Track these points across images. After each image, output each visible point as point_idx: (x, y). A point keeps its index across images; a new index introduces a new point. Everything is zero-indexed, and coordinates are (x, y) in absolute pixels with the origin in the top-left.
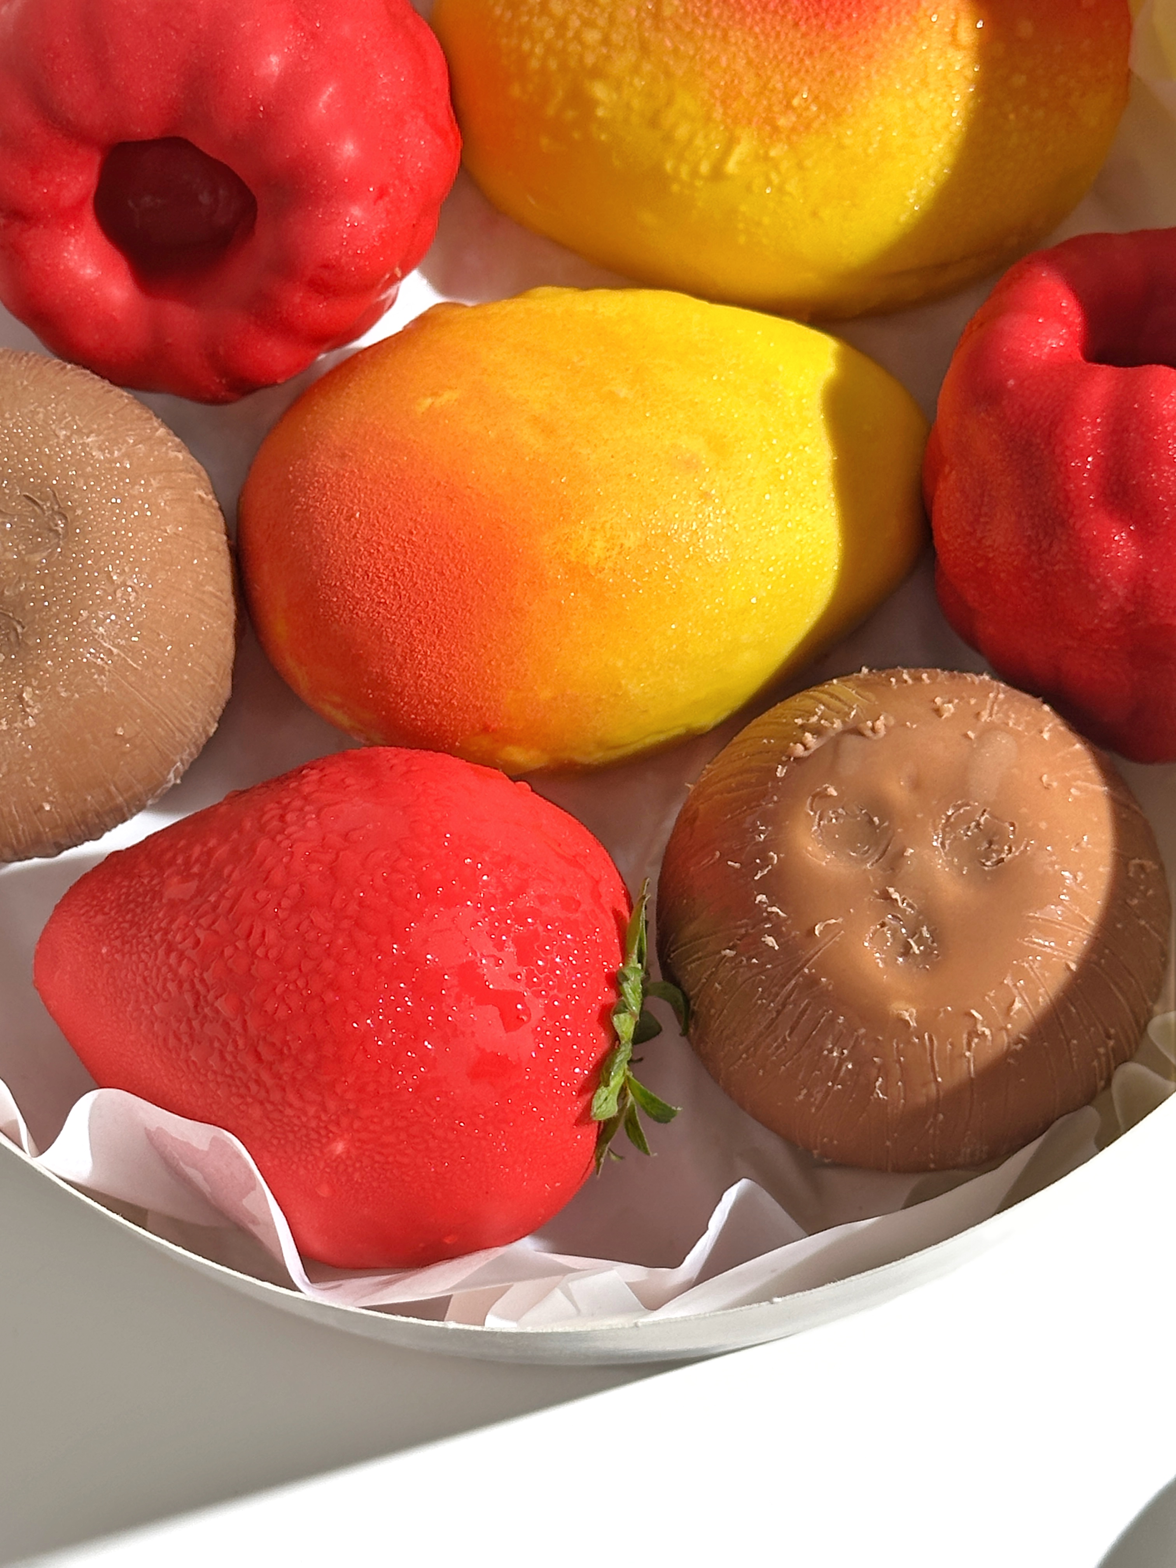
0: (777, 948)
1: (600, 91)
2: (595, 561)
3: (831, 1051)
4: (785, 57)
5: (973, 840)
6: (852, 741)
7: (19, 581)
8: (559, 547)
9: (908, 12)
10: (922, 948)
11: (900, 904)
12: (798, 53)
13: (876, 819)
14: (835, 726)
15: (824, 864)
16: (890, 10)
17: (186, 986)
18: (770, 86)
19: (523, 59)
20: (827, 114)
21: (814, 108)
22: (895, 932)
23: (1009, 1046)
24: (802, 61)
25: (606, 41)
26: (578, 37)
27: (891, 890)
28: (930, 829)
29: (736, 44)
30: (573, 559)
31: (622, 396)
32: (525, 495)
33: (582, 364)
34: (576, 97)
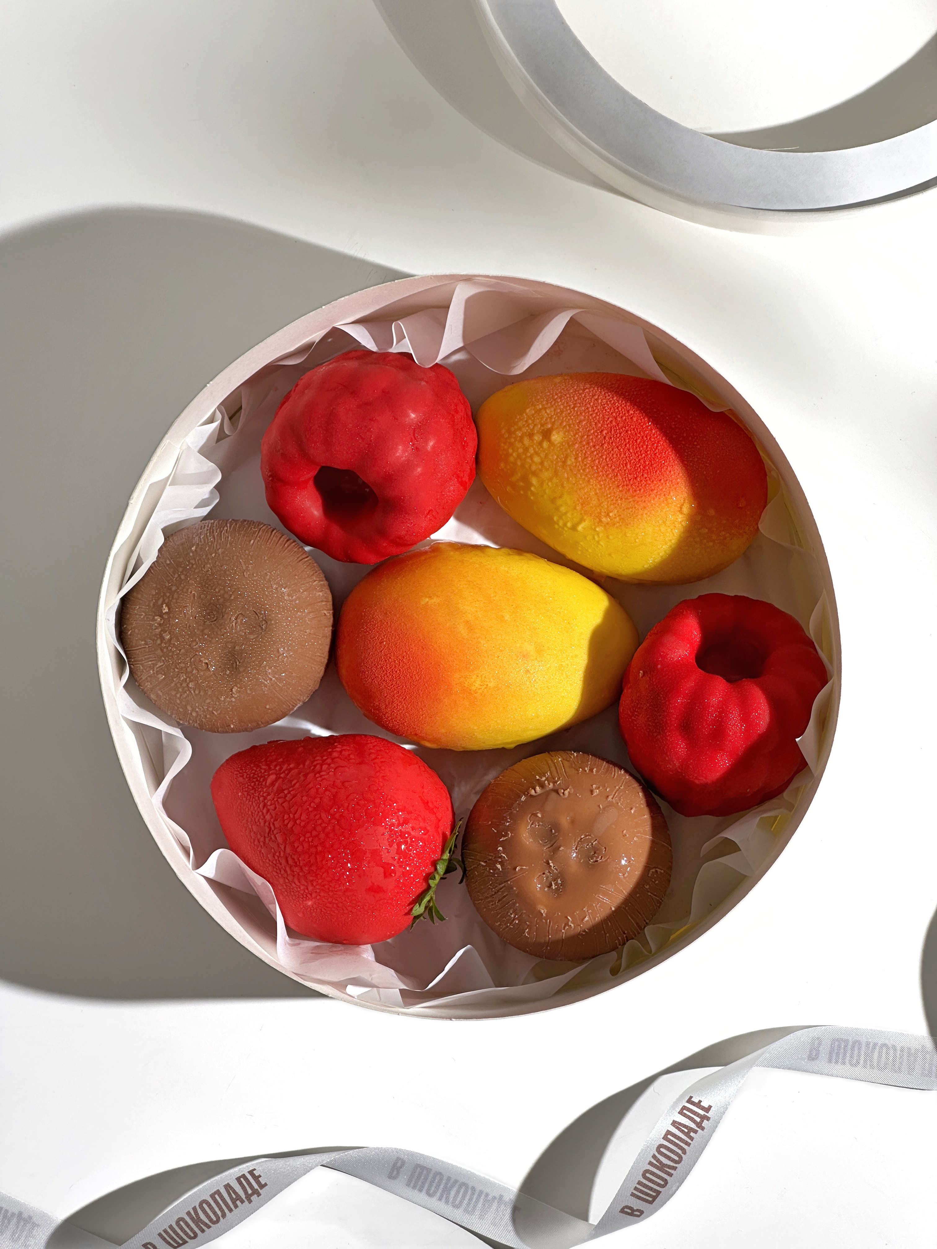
0: (501, 870)
1: (534, 481)
2: (475, 689)
3: (511, 914)
4: (611, 496)
5: (589, 849)
6: (554, 795)
7: (242, 645)
8: (462, 680)
9: (665, 495)
10: (556, 887)
11: (552, 868)
12: (617, 497)
13: (553, 831)
14: (550, 786)
15: (528, 843)
16: (657, 492)
17: (267, 824)
18: (602, 505)
19: (508, 455)
20: (622, 523)
21: (618, 518)
22: (547, 878)
23: (580, 932)
24: (617, 500)
25: (542, 463)
26: (531, 457)
27: (550, 862)
28: (573, 841)
29: (592, 485)
30: (466, 685)
31: (506, 618)
32: (453, 655)
33: (494, 598)
34: (525, 479)
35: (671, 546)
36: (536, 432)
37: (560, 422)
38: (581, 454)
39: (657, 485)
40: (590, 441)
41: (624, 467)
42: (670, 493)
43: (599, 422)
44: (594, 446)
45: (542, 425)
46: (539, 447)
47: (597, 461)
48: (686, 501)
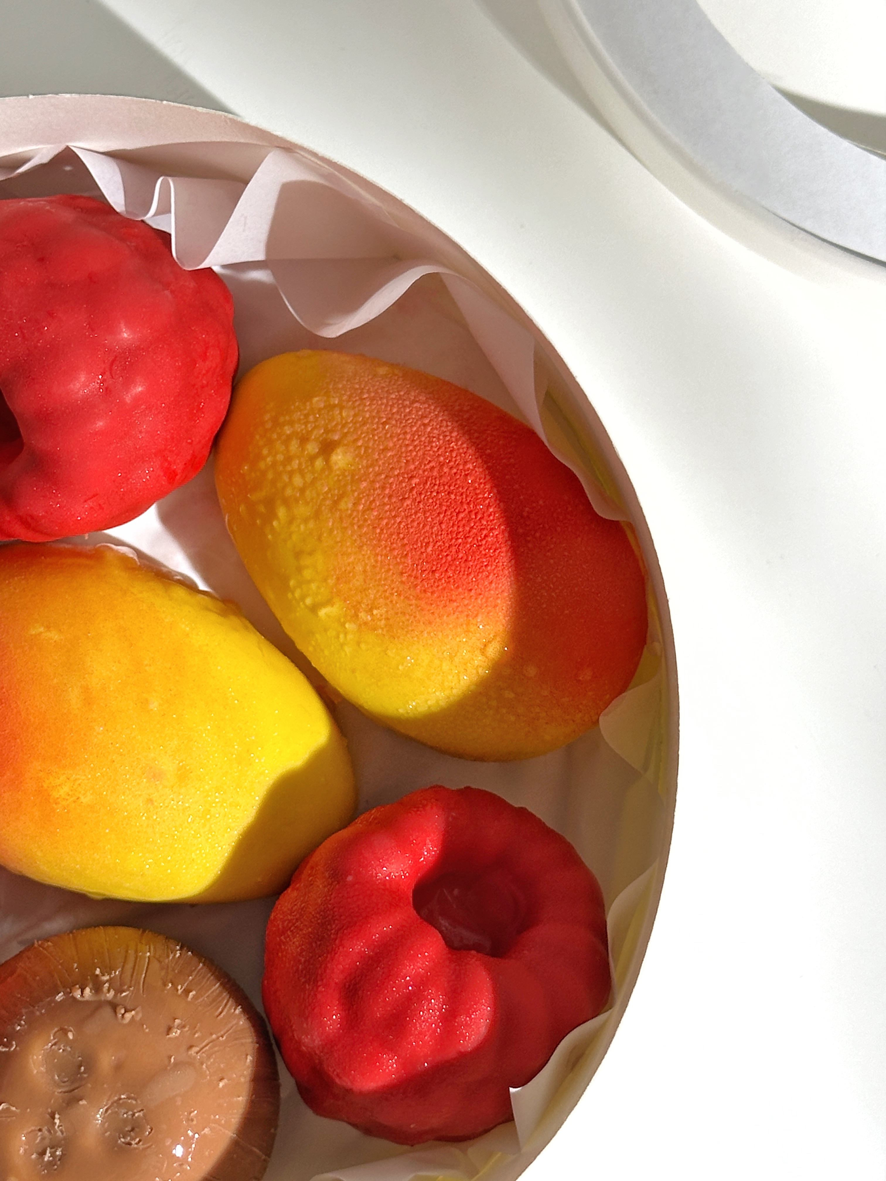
1: (282, 512)
2: (57, 796)
4: (385, 585)
5: (125, 1121)
6: (107, 1011)
8: (41, 774)
9: (468, 616)
10: (51, 1159)
11: (56, 1127)
12: (393, 589)
13: (83, 1068)
14: (108, 995)
15: (35, 1072)
16: (458, 607)
18: (367, 592)
19: (259, 457)
20: (388, 631)
21: (383, 622)
22: (43, 1139)
24: (392, 594)
25: (302, 490)
26: (291, 474)
27: (57, 1116)
28: (106, 1098)
29: (364, 555)
30: (45, 786)
31: (151, 707)
32: (44, 732)
33: (147, 668)
34: (270, 503)
35: (449, 698)
36: (313, 437)
37: (355, 437)
38: (366, 501)
39: (462, 597)
40: (388, 486)
41: (422, 547)
42: (477, 616)
43: (414, 462)
44: (390, 497)
45: (327, 431)
46: (309, 464)
47: (385, 521)
48: (498, 639)
